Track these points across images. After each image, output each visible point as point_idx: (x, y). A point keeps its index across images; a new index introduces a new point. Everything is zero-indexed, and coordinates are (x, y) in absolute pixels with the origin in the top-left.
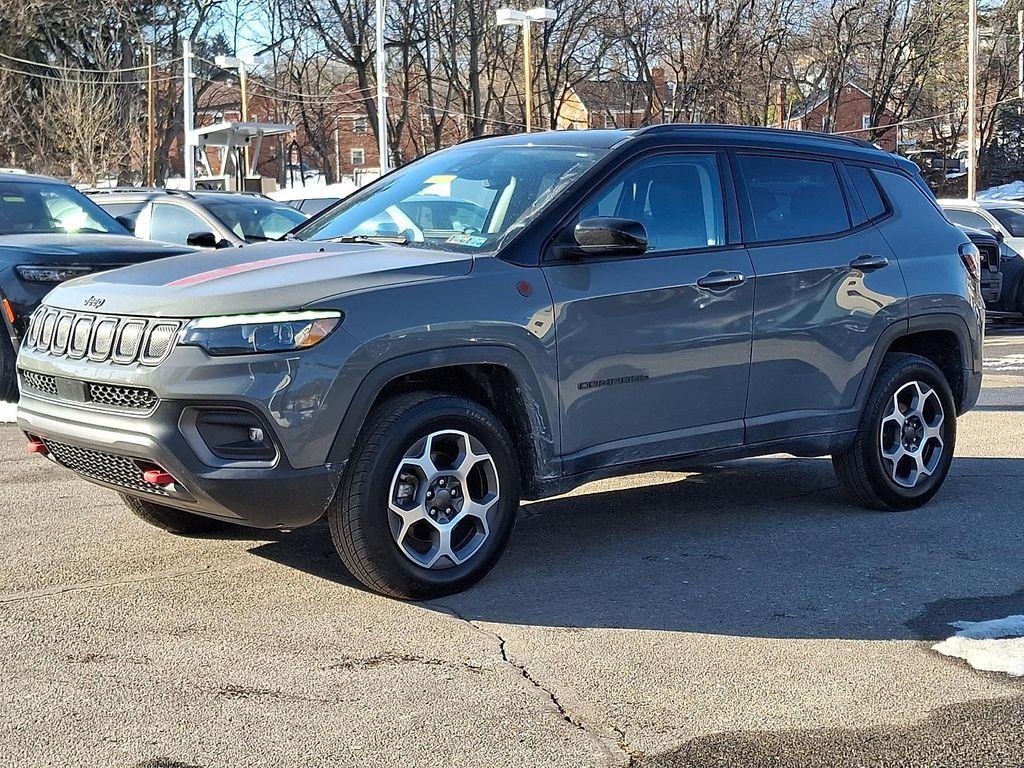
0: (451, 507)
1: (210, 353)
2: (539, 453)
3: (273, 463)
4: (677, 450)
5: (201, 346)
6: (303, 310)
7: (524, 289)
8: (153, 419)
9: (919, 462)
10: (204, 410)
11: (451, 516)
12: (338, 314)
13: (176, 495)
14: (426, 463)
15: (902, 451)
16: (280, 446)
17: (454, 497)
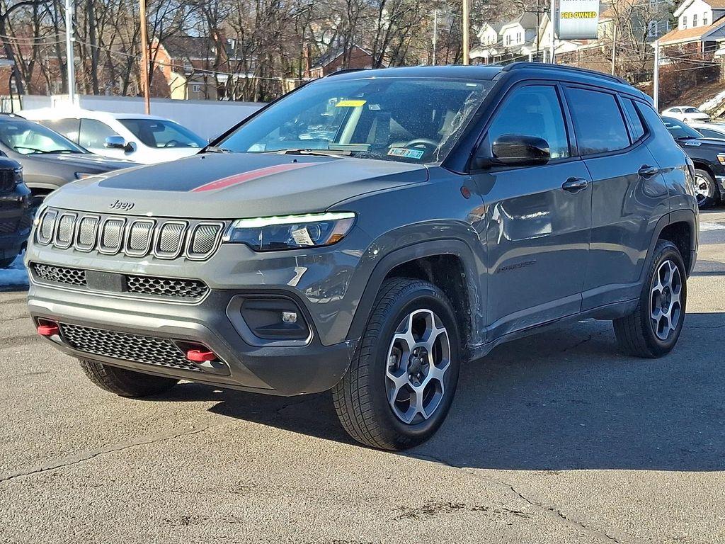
0: (421, 373)
1: (255, 249)
2: (474, 326)
3: (307, 341)
4: (546, 318)
5: (245, 243)
6: (326, 212)
7: (465, 192)
8: (203, 306)
9: (670, 320)
10: (249, 298)
11: (421, 380)
12: (352, 215)
13: (213, 371)
14: (408, 337)
15: (661, 313)
16: (314, 327)
17: (422, 364)
